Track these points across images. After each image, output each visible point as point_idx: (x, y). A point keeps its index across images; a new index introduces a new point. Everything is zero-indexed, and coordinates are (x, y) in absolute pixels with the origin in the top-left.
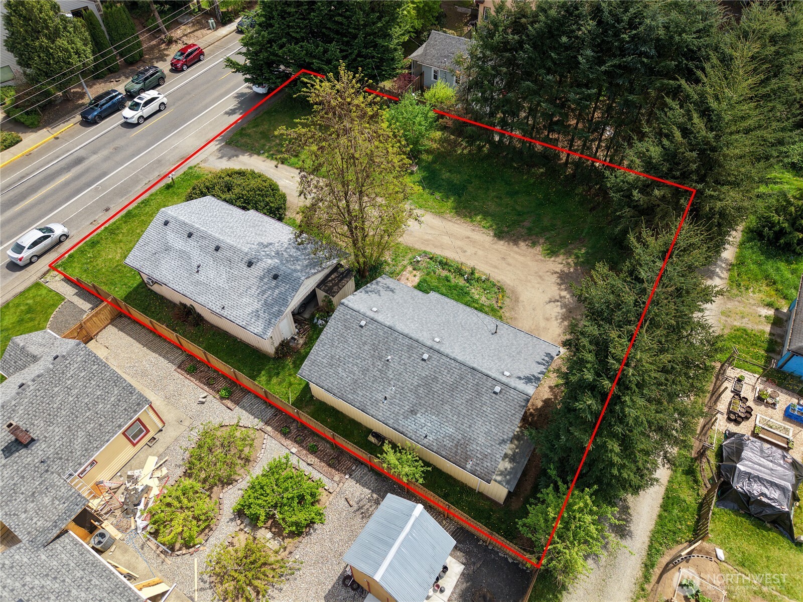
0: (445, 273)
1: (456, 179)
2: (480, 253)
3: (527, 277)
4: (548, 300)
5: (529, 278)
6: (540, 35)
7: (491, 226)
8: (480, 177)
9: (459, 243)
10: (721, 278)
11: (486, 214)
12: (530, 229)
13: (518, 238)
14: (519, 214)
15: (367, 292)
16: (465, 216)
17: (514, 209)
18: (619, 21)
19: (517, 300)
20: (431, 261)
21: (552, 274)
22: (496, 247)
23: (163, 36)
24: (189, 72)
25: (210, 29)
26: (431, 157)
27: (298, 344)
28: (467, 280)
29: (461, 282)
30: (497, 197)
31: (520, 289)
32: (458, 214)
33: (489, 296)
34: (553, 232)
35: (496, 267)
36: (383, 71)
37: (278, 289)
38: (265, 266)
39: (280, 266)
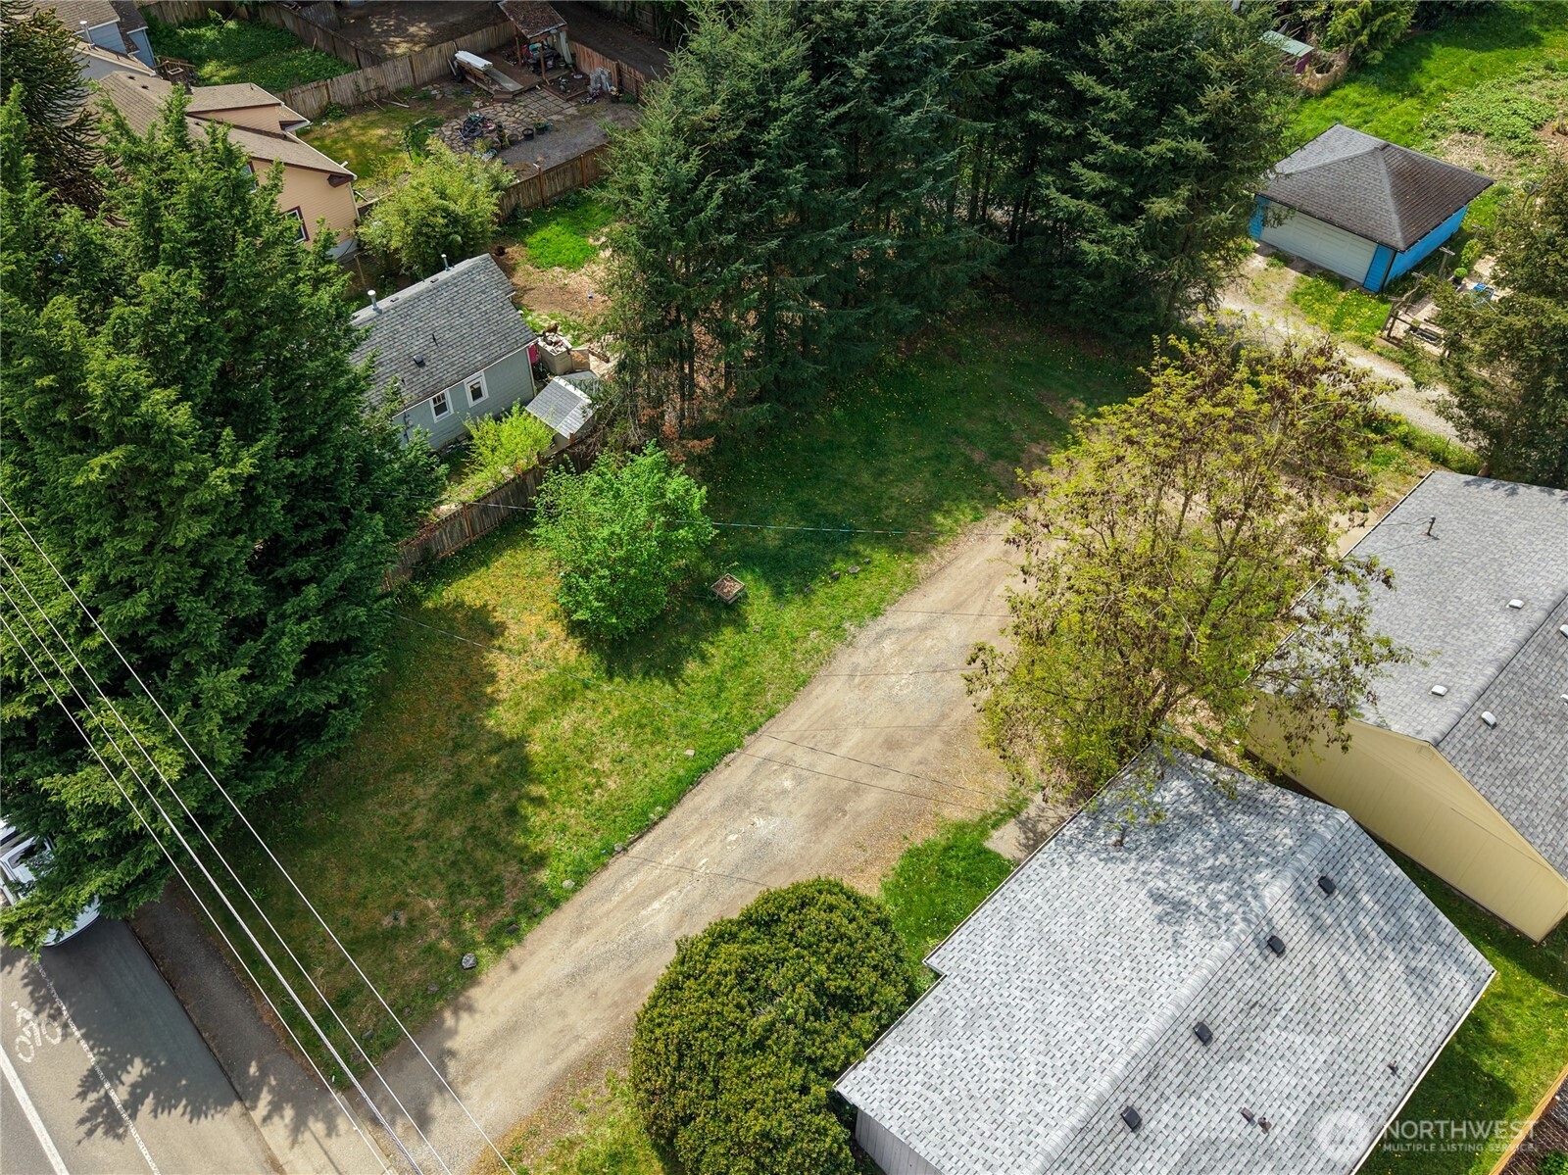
16: (930, 540)
32: (916, 551)
37: (1362, 893)
38: (1288, 904)
39: (1297, 864)
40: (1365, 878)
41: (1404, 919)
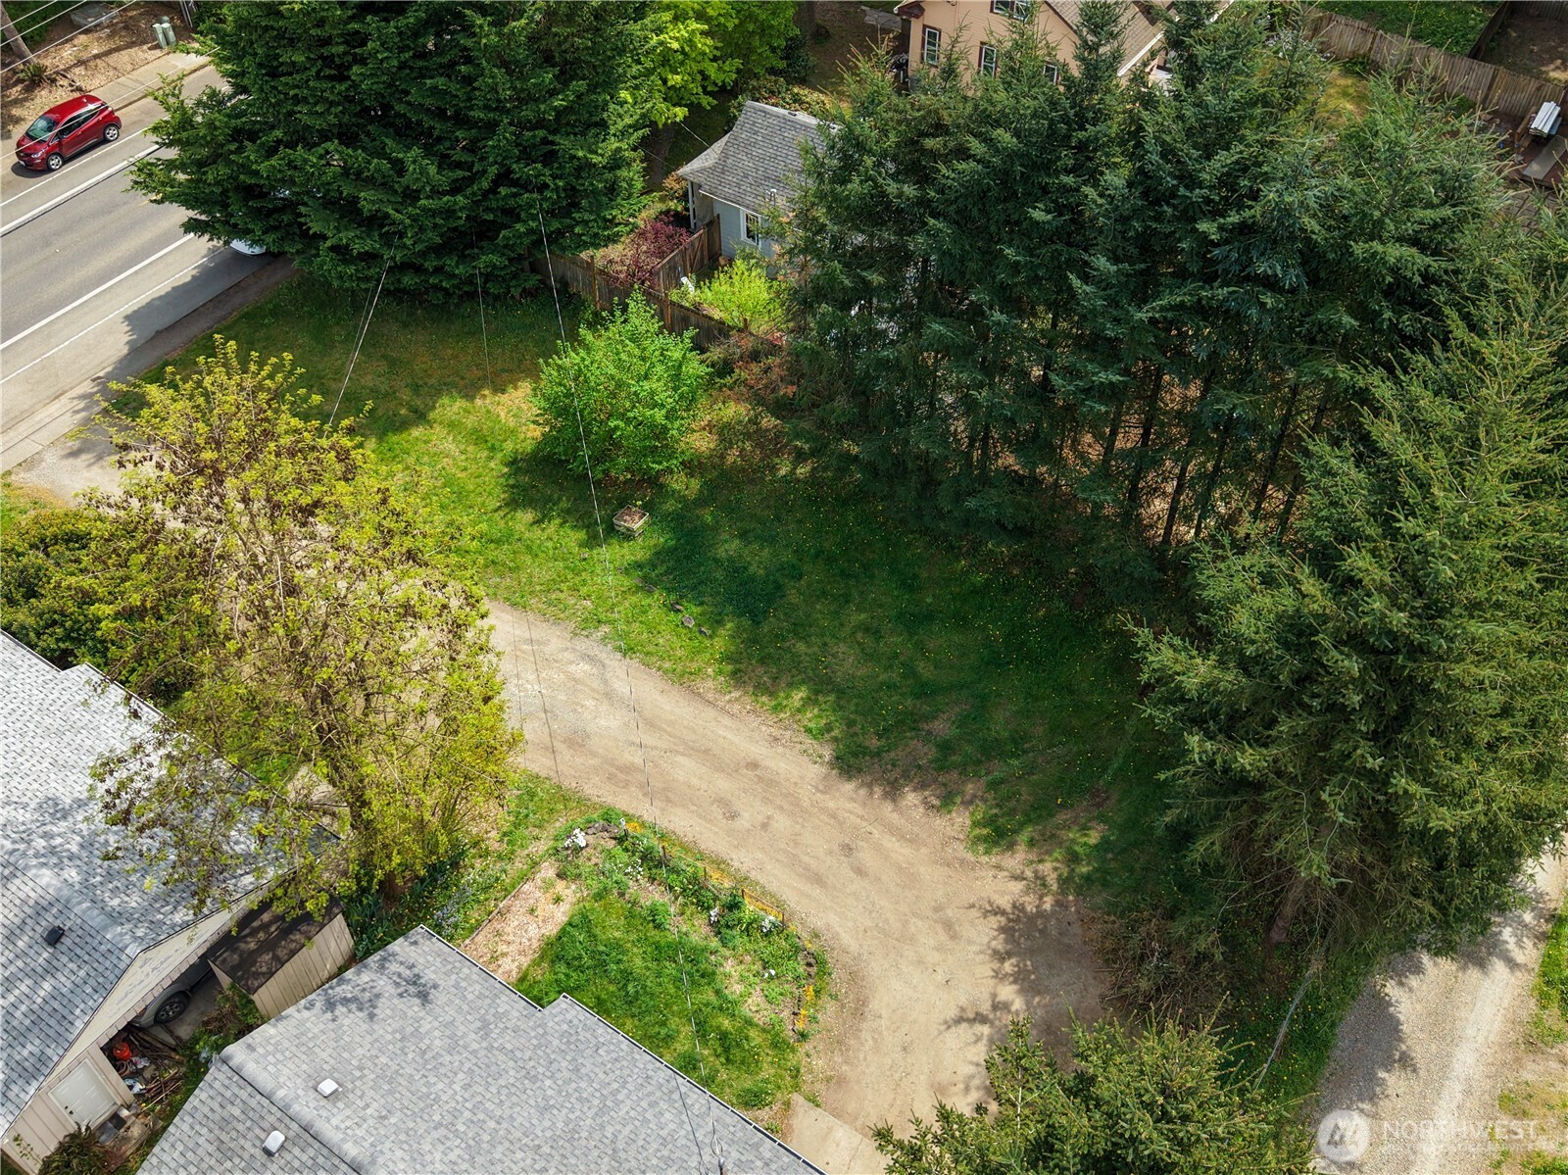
0: (653, 896)
1: (759, 560)
2: (782, 823)
3: (905, 924)
4: (952, 1013)
5: (916, 925)
6: (977, 193)
7: (829, 728)
8: (831, 560)
9: (723, 784)
10: (1512, 964)
11: (822, 685)
12: (946, 748)
13: (906, 775)
14: (924, 691)
15: (330, 1005)
16: (760, 689)
17: (910, 672)
18: (1190, 180)
19: (859, 1010)
20: (618, 851)
21: (986, 914)
22: (831, 805)
23: (19, 65)
24: (64, 177)
25: (158, 47)
26: (695, 484)
27: (126, 1139)
28: (717, 928)
29: (696, 930)
30: (867, 630)
31: (875, 967)
32: (738, 677)
33: (775, 989)
34: (1015, 762)
35: (818, 879)
36: (578, 223)
37: (52, 981)
38: (32, 894)
39: (74, 901)
40: (69, 984)
41: (30, 1036)
